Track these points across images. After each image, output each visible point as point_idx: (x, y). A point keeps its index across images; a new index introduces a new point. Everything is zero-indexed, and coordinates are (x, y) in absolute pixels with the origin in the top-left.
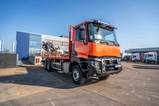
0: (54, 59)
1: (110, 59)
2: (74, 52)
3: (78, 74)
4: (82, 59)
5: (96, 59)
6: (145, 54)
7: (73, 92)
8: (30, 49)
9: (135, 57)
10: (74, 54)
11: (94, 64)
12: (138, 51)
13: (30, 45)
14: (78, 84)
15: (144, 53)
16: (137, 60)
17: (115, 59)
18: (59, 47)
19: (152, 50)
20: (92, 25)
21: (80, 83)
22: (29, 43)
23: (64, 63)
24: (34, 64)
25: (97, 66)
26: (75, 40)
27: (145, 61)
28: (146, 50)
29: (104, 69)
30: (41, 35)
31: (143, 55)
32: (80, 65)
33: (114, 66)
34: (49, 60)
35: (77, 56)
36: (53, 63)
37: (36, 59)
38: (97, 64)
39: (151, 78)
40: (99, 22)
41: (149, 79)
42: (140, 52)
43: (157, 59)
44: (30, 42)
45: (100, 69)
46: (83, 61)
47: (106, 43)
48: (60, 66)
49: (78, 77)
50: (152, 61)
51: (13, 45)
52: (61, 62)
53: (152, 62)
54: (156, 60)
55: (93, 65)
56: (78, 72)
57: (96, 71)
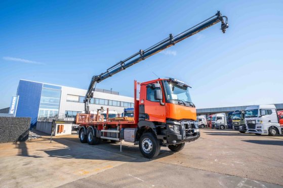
0: (104, 125)
1: (188, 123)
2: (145, 114)
3: (150, 144)
4: (156, 123)
5: (175, 123)
6: (213, 116)
7: (150, 166)
8: (40, 109)
9: (200, 120)
10: (144, 116)
11: (173, 128)
12: (203, 112)
13: (41, 102)
14: (149, 156)
15: (210, 114)
16: (203, 125)
17: (192, 123)
18: (102, 108)
19: (220, 111)
20: (167, 83)
21: (153, 155)
22: (40, 99)
23: (125, 130)
24: (54, 135)
25: (176, 130)
26: (145, 100)
27: (213, 125)
28: (212, 111)
29: (184, 134)
30: (61, 87)
31: (211, 117)
32: (154, 130)
33: (193, 131)
34: (93, 127)
35: (149, 119)
36: (102, 131)
37: (59, 126)
38: (176, 128)
39: (227, 145)
40: (175, 80)
41: (226, 147)
42: (206, 114)
43: (228, 123)
44: (42, 98)
45: (180, 134)
46: (157, 126)
47: (184, 103)
48: (118, 134)
49: (150, 147)
50: (222, 125)
51: (12, 102)
52: (118, 128)
53: (221, 127)
54: (226, 124)
55: (172, 130)
56: (150, 141)
57: (176, 136)
